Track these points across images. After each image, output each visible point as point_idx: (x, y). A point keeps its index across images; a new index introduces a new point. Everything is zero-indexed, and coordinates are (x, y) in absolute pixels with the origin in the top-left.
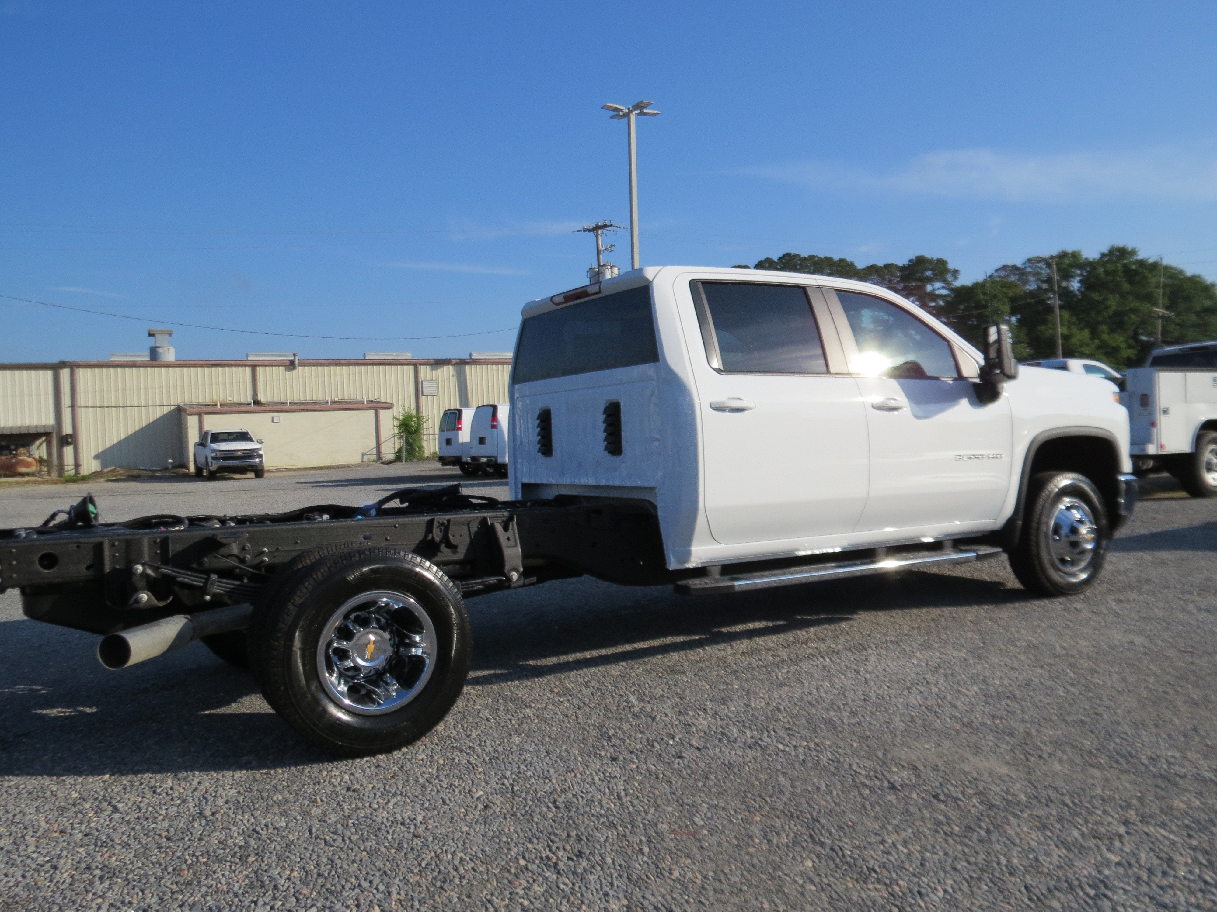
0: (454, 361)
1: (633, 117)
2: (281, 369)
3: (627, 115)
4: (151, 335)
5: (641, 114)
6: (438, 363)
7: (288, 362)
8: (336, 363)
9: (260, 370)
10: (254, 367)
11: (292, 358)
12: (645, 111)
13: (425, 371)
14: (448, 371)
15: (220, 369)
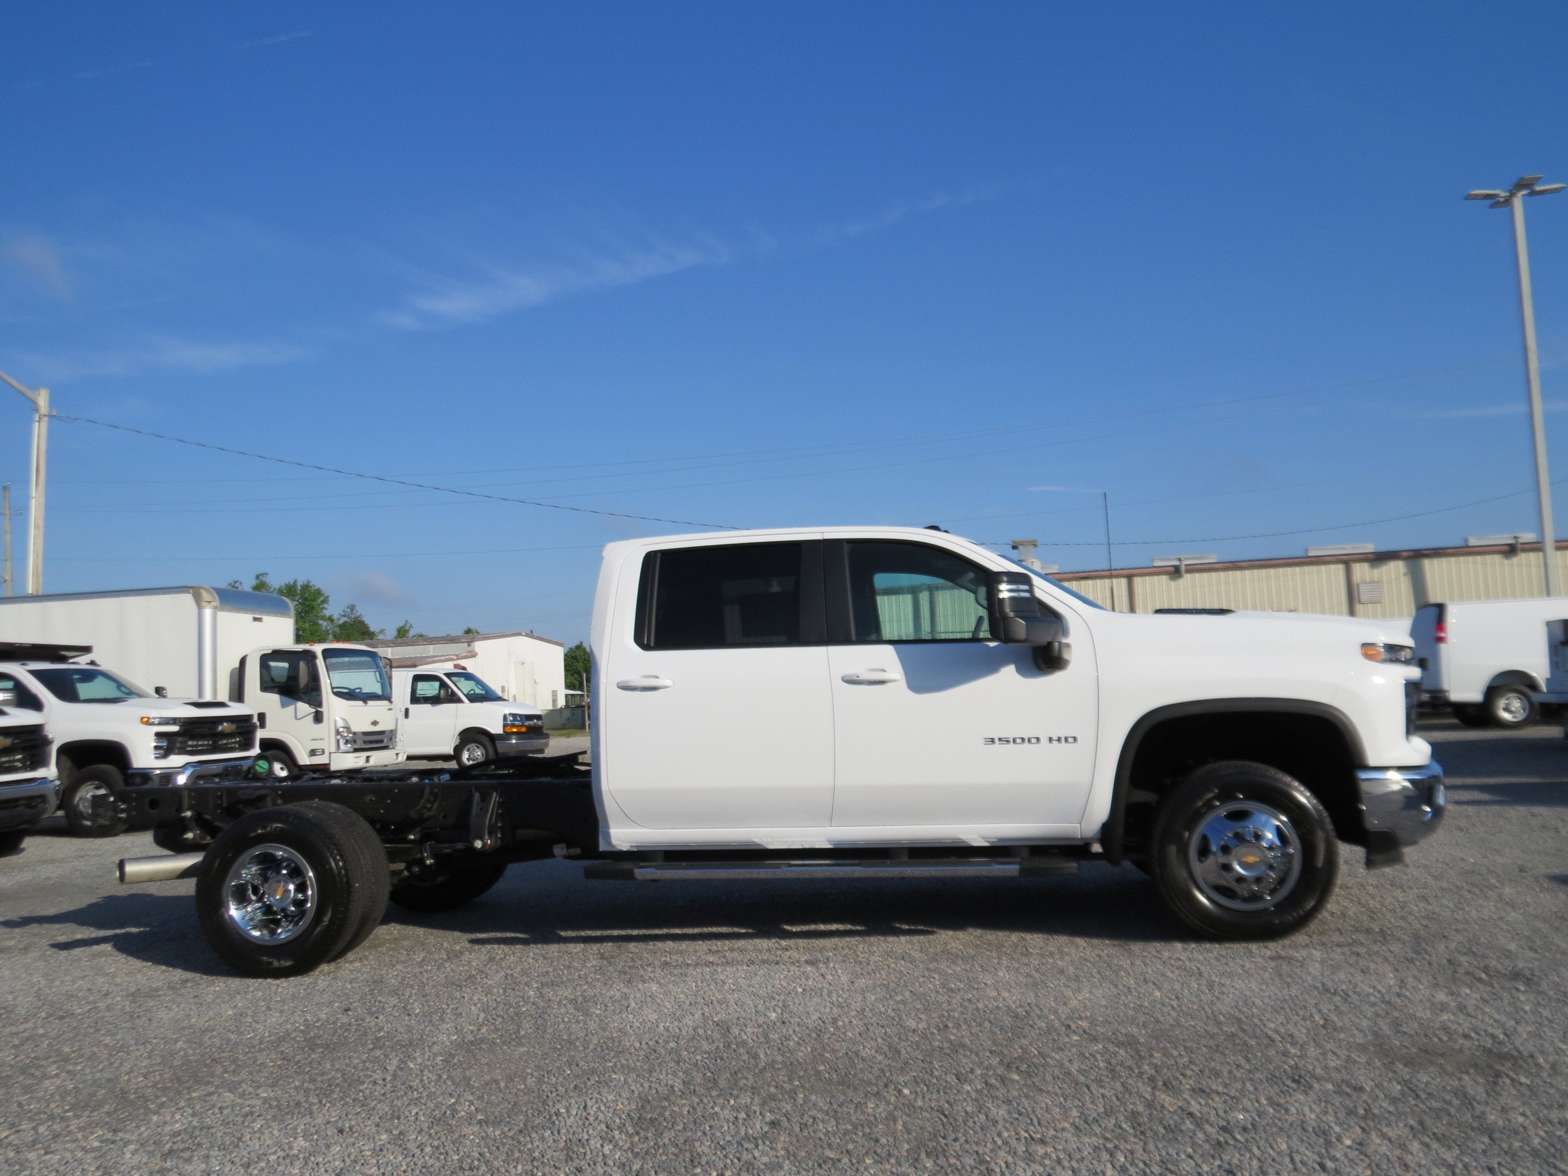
0: (1405, 554)
1: (1518, 203)
2: (1164, 578)
3: (1508, 202)
4: (1015, 547)
5: (1533, 193)
6: (1379, 558)
7: (1172, 569)
8: (1234, 566)
9: (1137, 581)
10: (1130, 578)
11: (1176, 563)
12: (1538, 188)
13: (1361, 571)
14: (1397, 568)
15: (1090, 582)
